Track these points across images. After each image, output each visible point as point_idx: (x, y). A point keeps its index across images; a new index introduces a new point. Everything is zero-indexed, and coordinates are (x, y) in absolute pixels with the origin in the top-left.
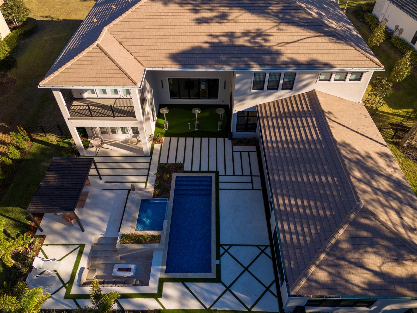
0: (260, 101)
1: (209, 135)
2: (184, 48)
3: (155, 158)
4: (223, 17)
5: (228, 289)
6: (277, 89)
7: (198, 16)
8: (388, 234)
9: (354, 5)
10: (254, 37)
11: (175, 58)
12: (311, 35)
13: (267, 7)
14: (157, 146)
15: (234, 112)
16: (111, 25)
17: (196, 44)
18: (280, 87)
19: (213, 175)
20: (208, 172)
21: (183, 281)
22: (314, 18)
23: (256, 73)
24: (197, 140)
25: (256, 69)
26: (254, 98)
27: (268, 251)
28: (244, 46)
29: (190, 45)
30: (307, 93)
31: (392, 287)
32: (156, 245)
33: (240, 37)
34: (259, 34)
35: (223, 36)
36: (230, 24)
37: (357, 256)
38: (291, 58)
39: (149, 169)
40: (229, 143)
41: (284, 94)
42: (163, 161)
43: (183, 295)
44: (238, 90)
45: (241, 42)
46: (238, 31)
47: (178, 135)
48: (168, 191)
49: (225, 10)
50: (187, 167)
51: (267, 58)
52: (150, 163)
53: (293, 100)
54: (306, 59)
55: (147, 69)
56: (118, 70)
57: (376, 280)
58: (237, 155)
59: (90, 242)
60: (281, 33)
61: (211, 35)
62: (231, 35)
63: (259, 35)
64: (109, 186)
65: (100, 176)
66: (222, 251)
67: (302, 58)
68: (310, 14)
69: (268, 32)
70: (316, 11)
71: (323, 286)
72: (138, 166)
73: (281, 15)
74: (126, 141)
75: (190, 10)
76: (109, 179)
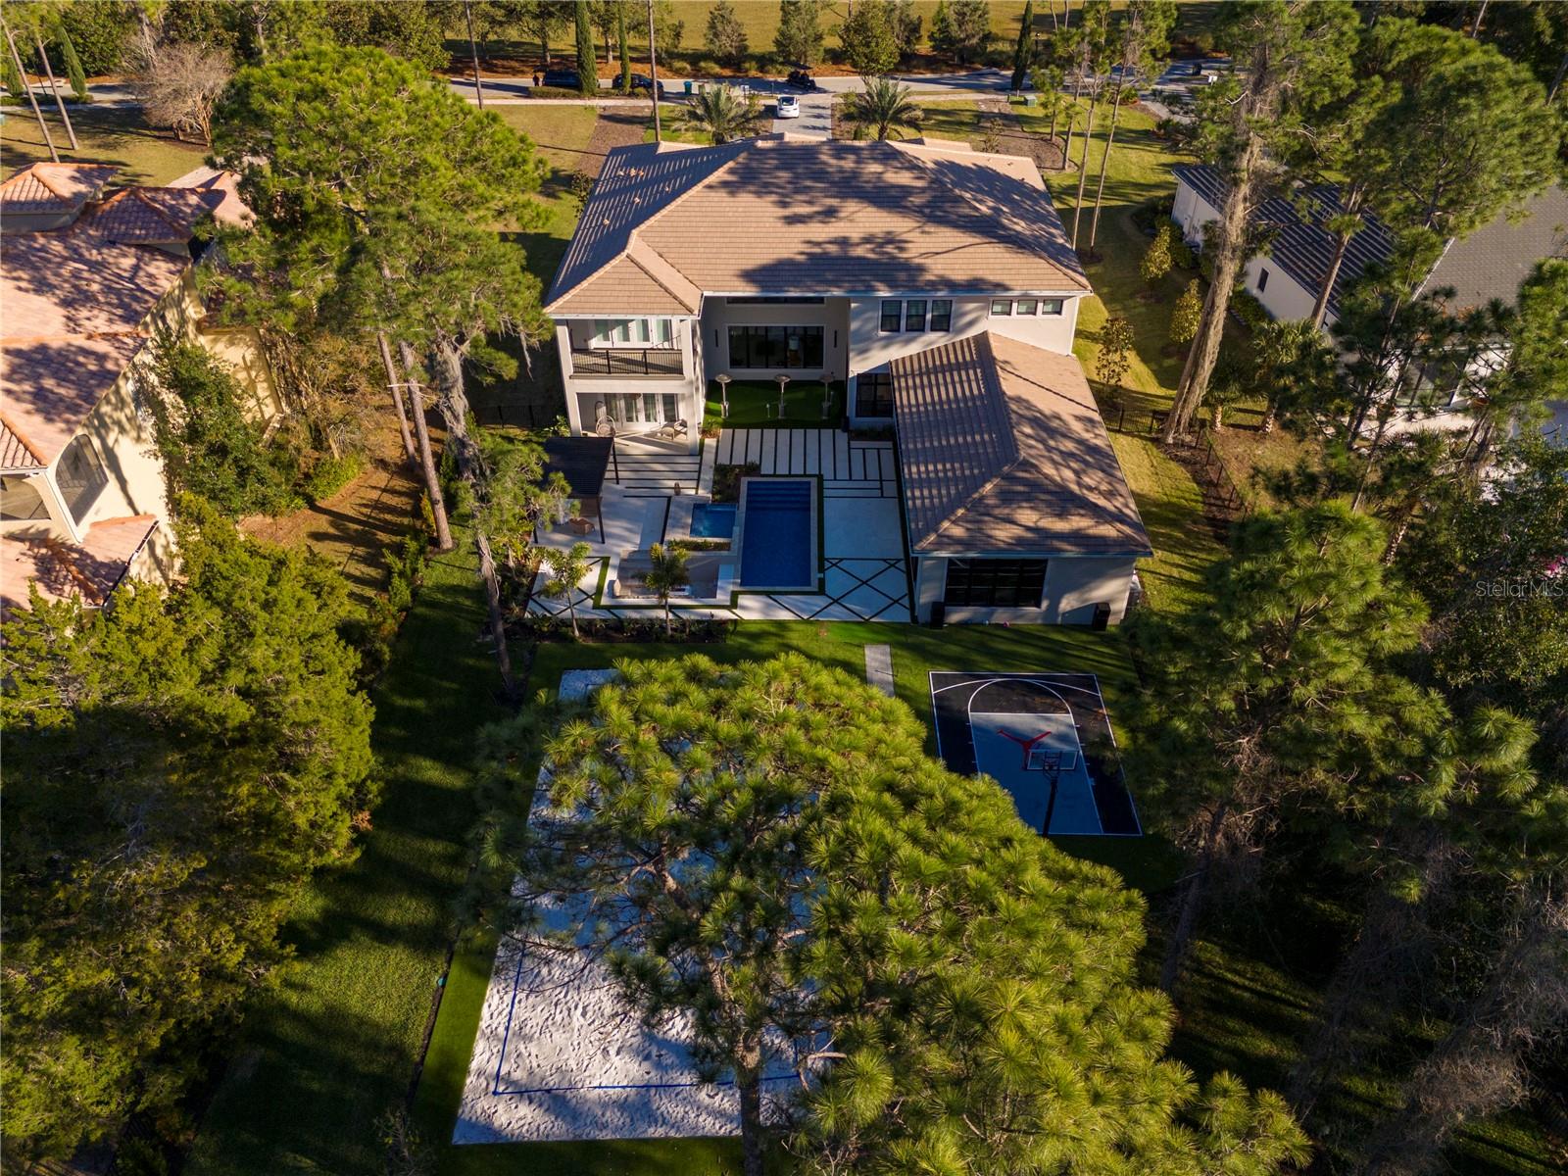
0: (896, 353)
1: (805, 425)
2: (765, 262)
3: (709, 457)
4: (830, 213)
5: (836, 601)
6: (922, 330)
7: (788, 212)
8: (1052, 488)
9: (1141, 199)
10: (881, 245)
11: (749, 276)
12: (977, 240)
13: (904, 197)
14: (710, 442)
15: (851, 375)
16: (643, 227)
17: (786, 256)
18: (928, 326)
19: (814, 481)
20: (805, 475)
21: (768, 594)
22: (984, 216)
23: (885, 302)
24: (784, 433)
25: (884, 293)
26: (885, 347)
27: (902, 565)
28: (864, 258)
29: (775, 256)
30: (975, 338)
31: (1048, 542)
32: (725, 553)
33: (858, 244)
34: (890, 239)
35: (830, 242)
36: (842, 224)
37: (1006, 511)
38: (941, 276)
39: (699, 472)
40: (842, 437)
41: (934, 340)
42: (724, 460)
43: (768, 606)
44: (857, 331)
45: (860, 251)
46: (855, 233)
47: (748, 426)
48: (736, 499)
49: (834, 202)
50: (767, 468)
51: (902, 276)
52: (700, 464)
53: (950, 348)
54: (965, 278)
55: (706, 294)
56: (662, 292)
57: (1029, 535)
58: (857, 455)
59: (618, 554)
60: (927, 238)
61: (809, 242)
62: (843, 242)
63: (890, 241)
64: (633, 492)
65: (617, 480)
66: (827, 565)
67: (959, 275)
68: (977, 209)
69: (904, 237)
70: (991, 204)
71: (958, 541)
72: (680, 468)
73: (927, 211)
74: (653, 434)
75: (774, 202)
76: (632, 484)
